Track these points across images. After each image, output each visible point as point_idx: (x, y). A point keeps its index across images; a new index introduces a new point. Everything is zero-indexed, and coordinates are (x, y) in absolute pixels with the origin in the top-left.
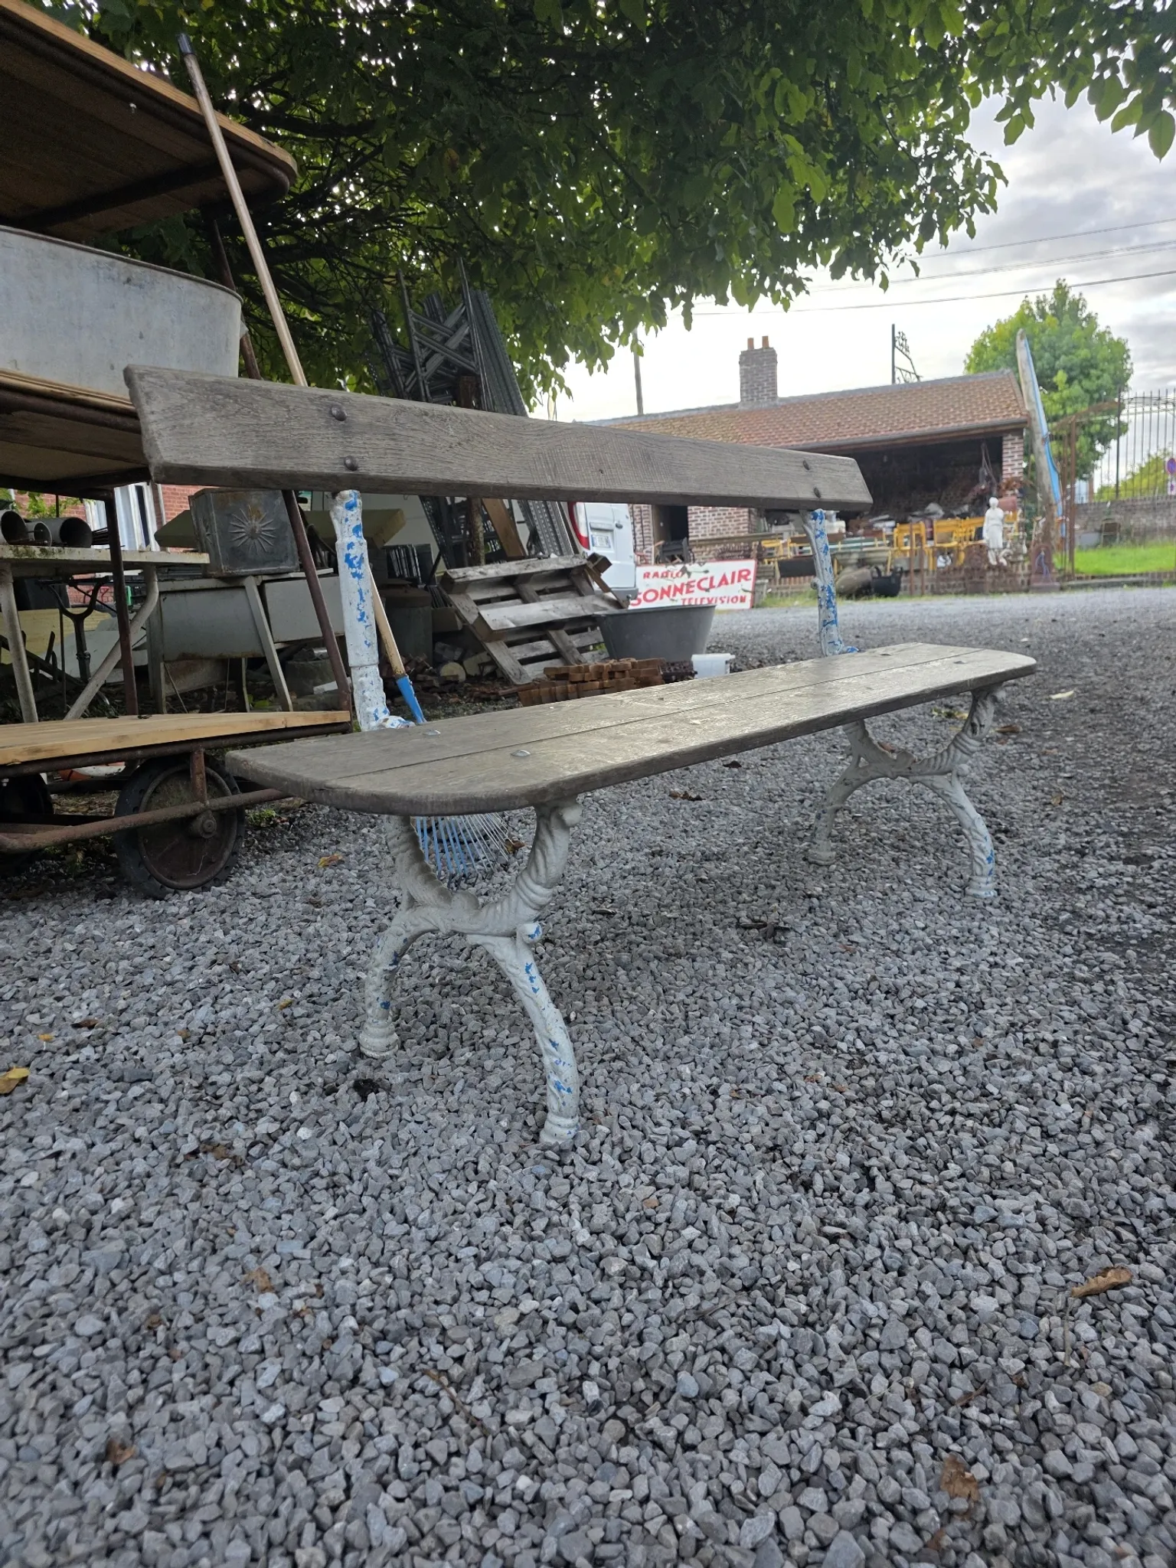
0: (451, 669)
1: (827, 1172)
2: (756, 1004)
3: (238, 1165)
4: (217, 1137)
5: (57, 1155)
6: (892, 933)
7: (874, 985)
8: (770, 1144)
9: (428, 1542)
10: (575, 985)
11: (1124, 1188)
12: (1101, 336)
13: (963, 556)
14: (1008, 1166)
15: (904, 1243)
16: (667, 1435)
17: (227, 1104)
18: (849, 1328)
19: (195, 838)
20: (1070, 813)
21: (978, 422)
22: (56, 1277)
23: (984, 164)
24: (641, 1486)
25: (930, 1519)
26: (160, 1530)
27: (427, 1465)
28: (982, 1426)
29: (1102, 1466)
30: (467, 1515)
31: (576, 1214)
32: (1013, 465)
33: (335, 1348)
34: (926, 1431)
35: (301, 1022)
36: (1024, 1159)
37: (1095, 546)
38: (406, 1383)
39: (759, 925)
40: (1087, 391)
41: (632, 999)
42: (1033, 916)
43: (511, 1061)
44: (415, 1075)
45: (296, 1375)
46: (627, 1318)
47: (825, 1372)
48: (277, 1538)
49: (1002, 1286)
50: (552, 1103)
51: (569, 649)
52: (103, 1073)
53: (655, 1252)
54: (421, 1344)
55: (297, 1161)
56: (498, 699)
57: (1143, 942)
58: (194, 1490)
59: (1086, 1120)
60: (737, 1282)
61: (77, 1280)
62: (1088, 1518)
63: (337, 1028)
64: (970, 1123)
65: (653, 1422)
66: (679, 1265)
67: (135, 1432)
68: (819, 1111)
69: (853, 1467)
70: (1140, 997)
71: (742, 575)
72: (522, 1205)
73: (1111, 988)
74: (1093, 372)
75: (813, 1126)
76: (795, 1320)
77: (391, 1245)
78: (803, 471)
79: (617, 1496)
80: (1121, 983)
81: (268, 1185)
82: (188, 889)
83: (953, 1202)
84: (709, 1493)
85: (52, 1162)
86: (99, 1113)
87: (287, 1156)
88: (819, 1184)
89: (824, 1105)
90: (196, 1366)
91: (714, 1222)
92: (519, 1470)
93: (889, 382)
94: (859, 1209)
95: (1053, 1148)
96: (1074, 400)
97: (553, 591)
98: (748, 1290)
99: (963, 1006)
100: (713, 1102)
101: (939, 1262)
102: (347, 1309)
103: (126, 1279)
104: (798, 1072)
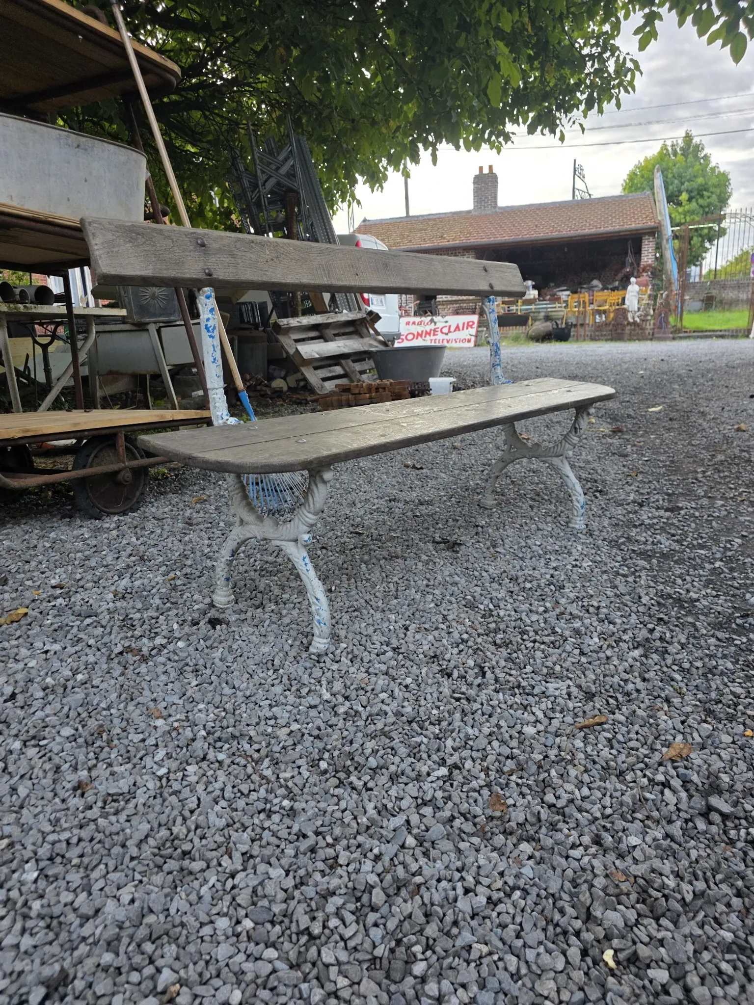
0: (278, 383)
1: (461, 669)
2: (437, 584)
3: (145, 659)
4: (133, 645)
5: (46, 652)
6: (521, 548)
7: (504, 575)
8: (433, 655)
9: (237, 825)
10: (337, 572)
11: (616, 679)
12: (713, 169)
13: (612, 315)
14: (558, 668)
15: (494, 703)
16: (359, 784)
17: (139, 629)
18: (458, 740)
19: (119, 484)
20: (642, 481)
21: (627, 227)
22: (48, 710)
23: (628, 62)
24: (343, 804)
25: (482, 819)
26: (106, 818)
27: (239, 795)
28: (518, 784)
29: (572, 801)
30: (257, 815)
31: (324, 686)
32: (648, 256)
33: (194, 744)
34: (488, 785)
35: (180, 588)
36: (567, 664)
37: (698, 311)
38: (230, 760)
39: (445, 541)
40: (701, 206)
41: (368, 580)
42: (604, 540)
43: (297, 611)
44: (243, 617)
45: (174, 755)
46: (345, 733)
47: (442, 759)
48: (163, 822)
49: (541, 723)
50: (316, 631)
51: (354, 372)
52: (70, 612)
53: (364, 704)
54: (238, 744)
55: (176, 658)
56: (307, 403)
57: (663, 555)
58: (122, 803)
59: (605, 646)
60: (404, 719)
61: (60, 711)
62: (559, 821)
63: (200, 592)
64: (542, 647)
65: (353, 778)
66: (375, 710)
67: (92, 780)
68: (462, 639)
69: (449, 798)
70: (652, 584)
71: (469, 325)
72: (296, 682)
73: (638, 579)
74: (705, 193)
75: (457, 647)
76: (432, 736)
77: (225, 699)
78: (483, 273)
79: (330, 809)
80: (644, 577)
81: (161, 669)
82: (115, 514)
83: (524, 684)
84: (376, 807)
85: (44, 656)
86: (68, 632)
87: (171, 655)
88: (455, 674)
89: (465, 636)
90: (123, 751)
91: (397, 691)
92: (284, 797)
93: (570, 198)
94: (474, 687)
95: (584, 659)
96: (692, 212)
97: (344, 334)
98: (410, 722)
99: (552, 587)
100: (405, 633)
101: (511, 712)
102: (201, 727)
103: (86, 711)
104: (454, 620)
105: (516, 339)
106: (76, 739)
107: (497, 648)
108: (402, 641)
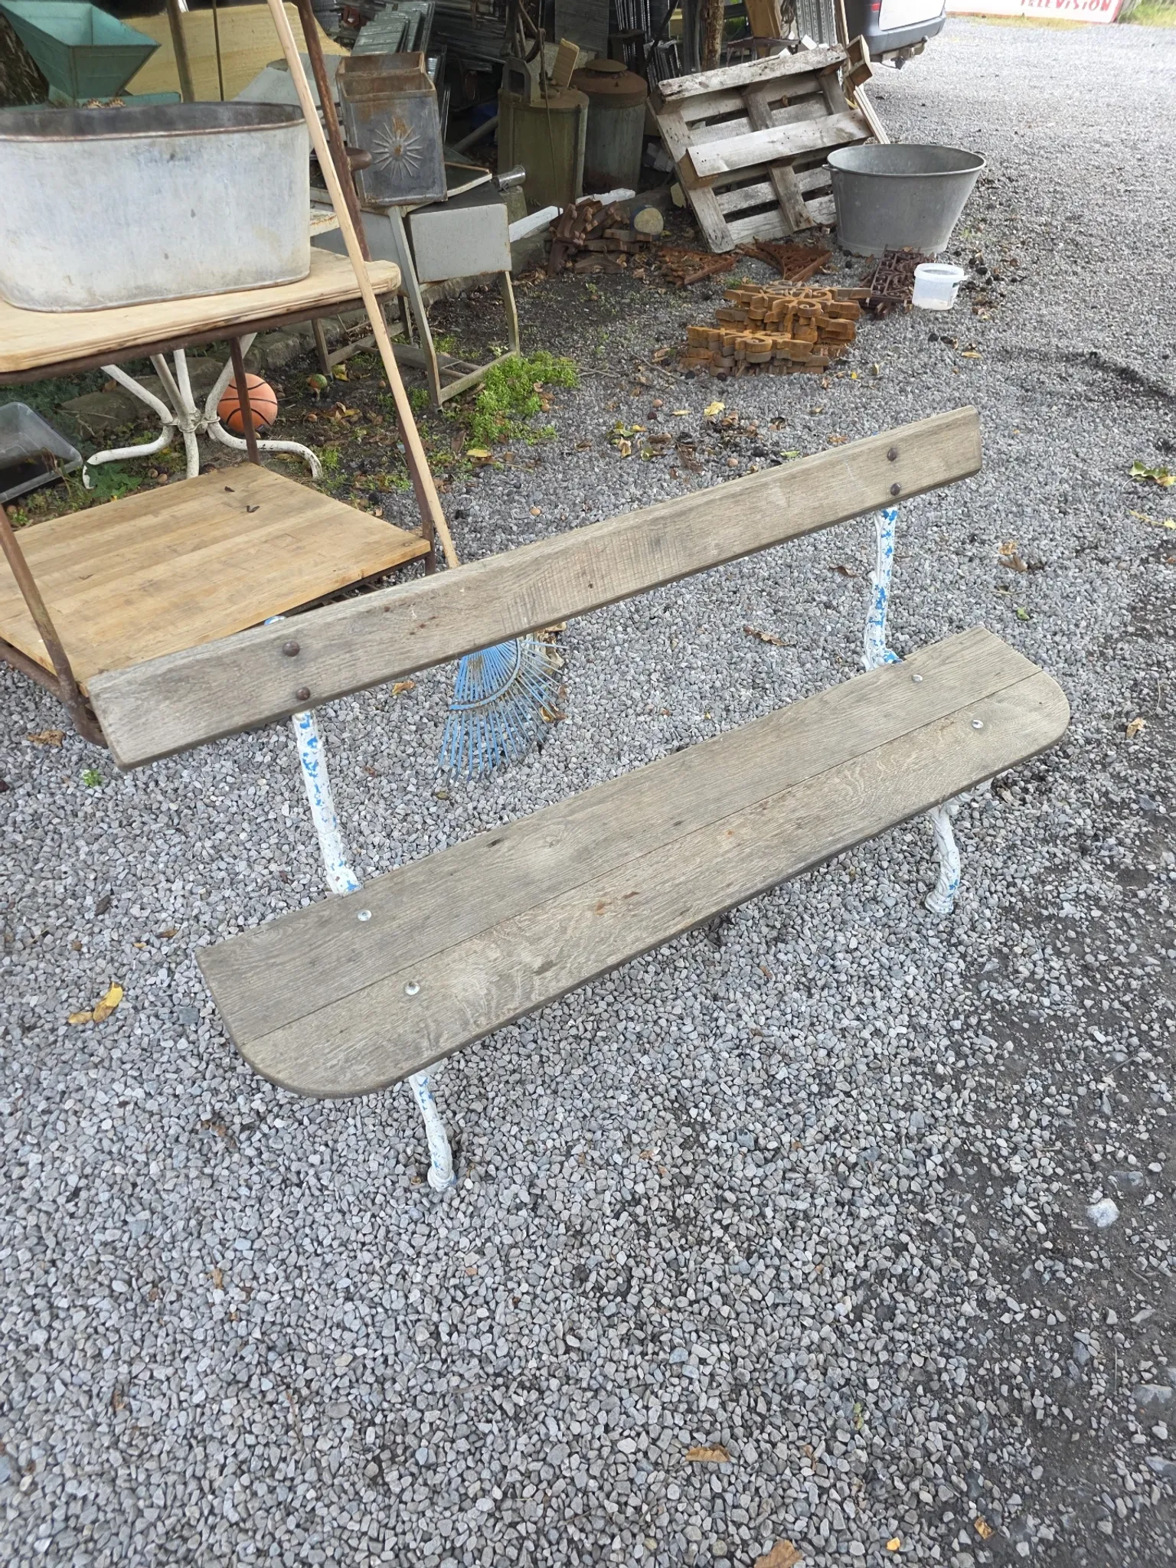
1: (602, 1272)
2: (653, 1037)
3: (231, 1146)
8: (578, 1228)
9: (249, 1525)
15: (610, 1368)
24: (366, 1524)
27: (268, 1464)
28: (571, 1541)
30: (273, 1510)
33: (244, 1353)
36: (740, 1307)
45: (217, 1370)
46: (412, 1383)
47: (504, 1468)
49: (648, 1433)
51: (792, 196)
53: (455, 1322)
54: (293, 1361)
56: (684, 287)
59: (813, 1276)
61: (119, 1238)
64: (732, 1245)
65: (391, 1478)
66: (461, 1343)
67: (130, 1383)
68: (633, 1193)
72: (392, 1245)
76: (511, 1413)
79: (351, 1526)
80: (967, 1093)
85: (121, 1109)
89: (640, 1189)
90: (170, 1339)
91: (501, 1309)
92: (311, 1485)
97: (792, 101)
98: (497, 1375)
99: (815, 1089)
100: (562, 1164)
101: (625, 1392)
102: (259, 1321)
103: (147, 1247)
104: (640, 1144)
106: (127, 1300)
107: (670, 1231)
108: (552, 1182)
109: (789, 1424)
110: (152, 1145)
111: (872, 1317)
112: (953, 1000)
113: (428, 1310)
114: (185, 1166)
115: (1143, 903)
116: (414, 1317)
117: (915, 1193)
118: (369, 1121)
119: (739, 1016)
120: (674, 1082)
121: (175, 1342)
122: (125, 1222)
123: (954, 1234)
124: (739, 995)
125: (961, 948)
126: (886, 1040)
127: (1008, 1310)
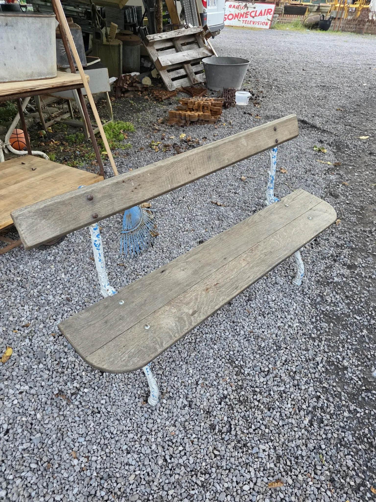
0: (146, 81)
1: (220, 425)
2: (216, 339)
3: (69, 402)
4: (63, 389)
5: (22, 392)
7: (252, 334)
8: (207, 410)
13: (359, 13)
15: (232, 460)
17: (66, 372)
20: (340, 231)
33: (91, 482)
36: (272, 428)
38: (107, 496)
42: (309, 298)
45: (82, 491)
46: (161, 481)
49: (252, 481)
51: (191, 73)
52: (32, 352)
53: (171, 454)
54: (111, 482)
55: (84, 404)
56: (162, 101)
57: (337, 318)
59: (293, 413)
60: (189, 470)
66: (176, 462)
68: (224, 395)
70: (327, 349)
71: (268, 12)
72: (140, 429)
73: (320, 344)
76: (200, 485)
77: (106, 442)
80: (323, 342)
82: (53, 245)
85: (21, 395)
86: (32, 374)
87: (82, 400)
88: (217, 431)
89: (226, 392)
90: (59, 483)
91: (187, 446)
97: (188, 44)
98: (191, 471)
99: (275, 348)
100: (196, 388)
101: (240, 468)
102: (94, 468)
103: (42, 448)
104: (221, 377)
105: (296, 25)
106: (38, 471)
107: (240, 405)
108: (194, 395)
109: (300, 467)
110: (36, 407)
111: (316, 423)
112: (310, 312)
113: (160, 451)
114: (52, 413)
115: (357, 274)
116: (155, 455)
117: (317, 378)
118: (121, 384)
119: (243, 327)
120: (227, 353)
121: (61, 484)
122: (31, 439)
123: (333, 390)
124: (241, 320)
125: (308, 295)
126: (293, 328)
127: (358, 412)
